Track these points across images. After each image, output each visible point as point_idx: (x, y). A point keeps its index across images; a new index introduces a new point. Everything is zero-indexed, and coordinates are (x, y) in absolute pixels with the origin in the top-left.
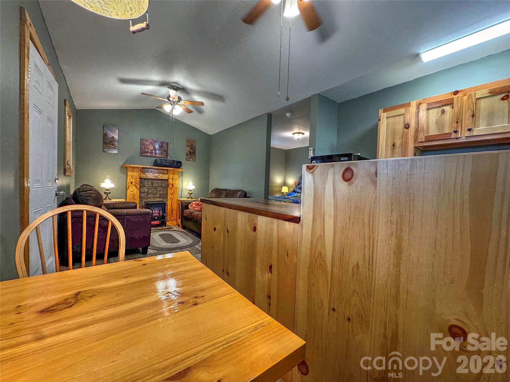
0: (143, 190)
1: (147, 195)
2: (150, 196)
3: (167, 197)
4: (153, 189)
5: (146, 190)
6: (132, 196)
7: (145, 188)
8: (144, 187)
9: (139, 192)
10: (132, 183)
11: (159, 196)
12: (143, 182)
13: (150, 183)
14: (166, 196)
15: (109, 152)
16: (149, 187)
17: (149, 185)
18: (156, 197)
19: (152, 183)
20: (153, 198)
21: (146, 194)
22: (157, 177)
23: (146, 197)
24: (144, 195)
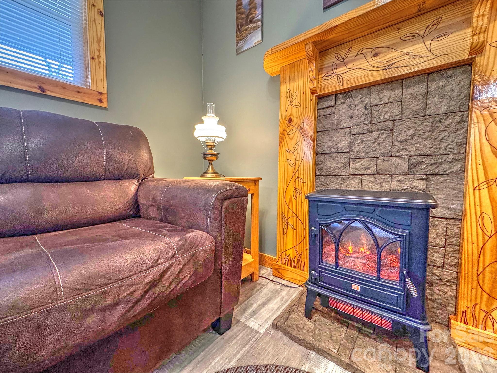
0: (330, 144)
1: (346, 166)
2: (358, 165)
3: (463, 171)
4: (375, 135)
5: (344, 144)
6: (291, 169)
7: (337, 136)
8: (332, 133)
9: (316, 153)
10: (290, 121)
11: (405, 167)
12: (329, 111)
13: (359, 110)
14: (459, 166)
15: (245, 48)
16: (356, 130)
17: (355, 120)
18: (387, 172)
19: (369, 108)
20: (372, 179)
21: (344, 158)
22: (389, 67)
23: (344, 173)
24: (334, 165)
